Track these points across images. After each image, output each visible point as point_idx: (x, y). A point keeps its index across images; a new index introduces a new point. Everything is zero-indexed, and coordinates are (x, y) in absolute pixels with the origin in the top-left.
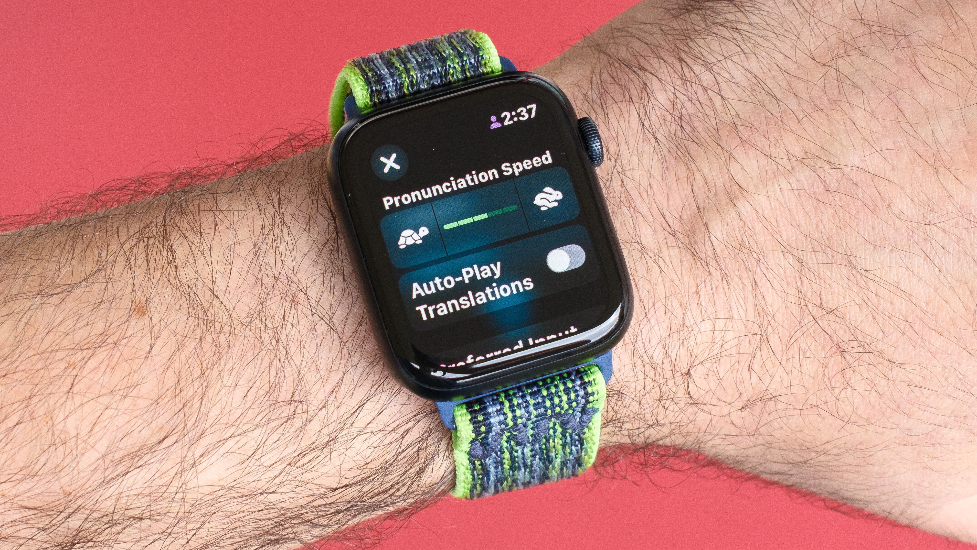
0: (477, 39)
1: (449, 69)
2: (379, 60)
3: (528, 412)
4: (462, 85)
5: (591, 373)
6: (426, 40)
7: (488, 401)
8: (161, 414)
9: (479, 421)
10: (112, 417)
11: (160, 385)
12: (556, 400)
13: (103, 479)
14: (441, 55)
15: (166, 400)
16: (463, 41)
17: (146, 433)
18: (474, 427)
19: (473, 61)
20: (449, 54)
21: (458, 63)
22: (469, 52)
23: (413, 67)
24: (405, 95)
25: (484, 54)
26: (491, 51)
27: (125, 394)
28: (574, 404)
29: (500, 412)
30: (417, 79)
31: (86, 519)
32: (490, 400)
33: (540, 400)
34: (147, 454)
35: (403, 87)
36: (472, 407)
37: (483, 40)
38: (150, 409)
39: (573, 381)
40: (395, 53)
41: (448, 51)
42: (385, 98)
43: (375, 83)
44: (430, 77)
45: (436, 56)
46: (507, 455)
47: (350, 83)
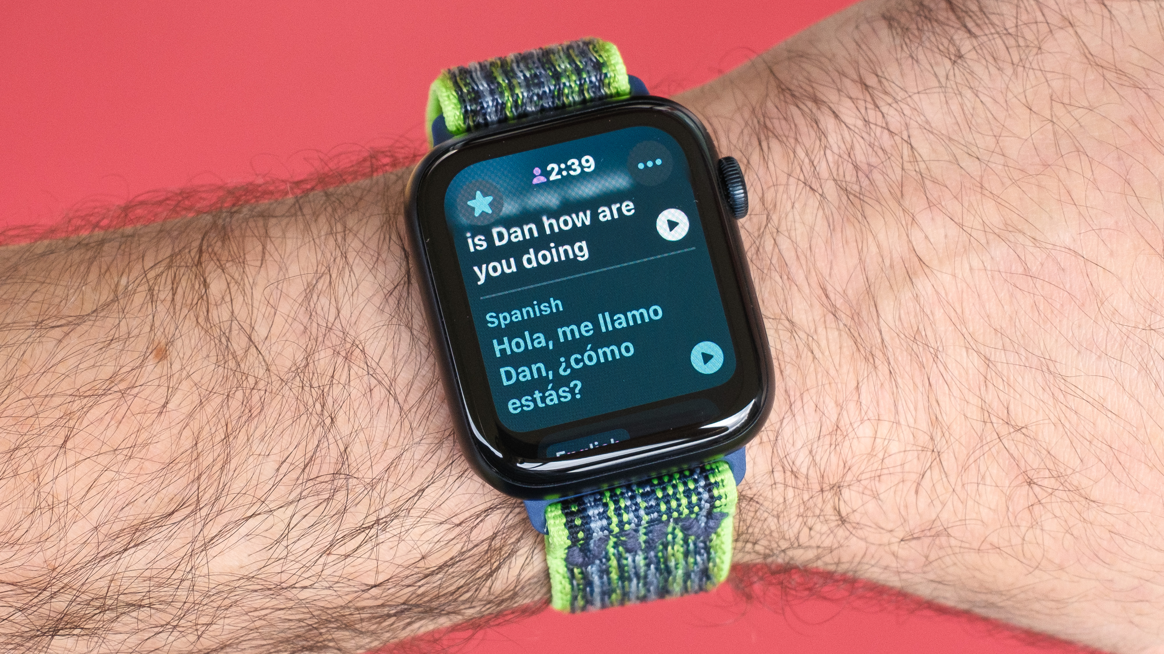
0: (602, 53)
1: (564, 88)
2: (479, 73)
3: (638, 517)
4: (579, 110)
5: (719, 472)
6: (539, 49)
7: (589, 501)
9: (576, 526)
11: (174, 446)
12: (674, 504)
14: (555, 69)
15: (180, 465)
16: (583, 53)
18: (570, 533)
19: (593, 79)
20: (565, 70)
21: (575, 81)
22: (589, 68)
23: (519, 83)
24: (506, 119)
25: (609, 71)
26: (617, 68)
27: (129, 455)
28: (696, 509)
29: (603, 515)
30: (523, 99)
32: (592, 499)
33: (653, 503)
35: (505, 108)
36: (568, 508)
37: (609, 54)
39: (696, 481)
40: (499, 63)
41: (564, 65)
42: (481, 121)
43: (470, 101)
44: (540, 97)
45: (548, 71)
46: (614, 562)
47: (441, 100)
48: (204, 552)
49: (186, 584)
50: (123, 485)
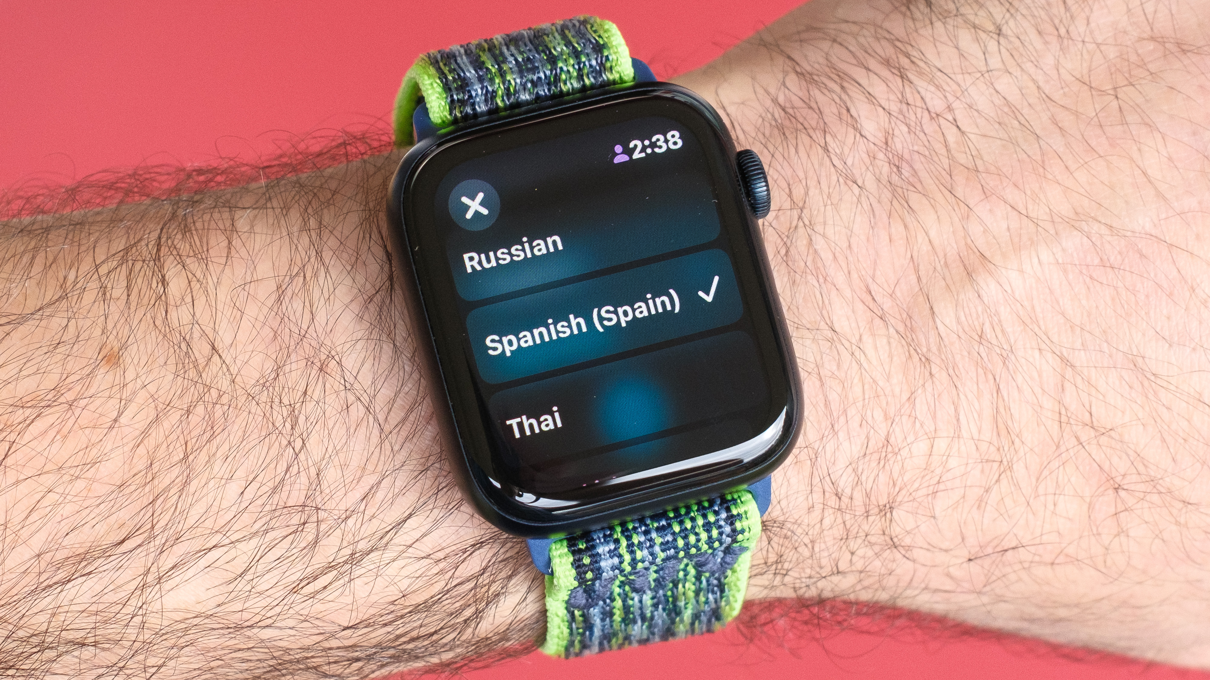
0: (601, 32)
1: (560, 74)
2: (464, 57)
3: (652, 554)
4: (580, 100)
5: (742, 502)
6: (530, 29)
7: (599, 537)
8: (123, 506)
9: (584, 565)
10: (56, 505)
11: (126, 466)
12: (692, 539)
13: (35, 586)
14: (550, 52)
15: (133, 488)
16: (581, 35)
17: (101, 528)
18: (578, 574)
19: (594, 63)
20: (562, 53)
21: (573, 65)
22: (588, 51)
23: (511, 69)
24: (499, 109)
25: (610, 54)
26: (619, 50)
27: (76, 475)
28: (716, 544)
29: (614, 553)
30: (515, 86)
31: (8, 637)
32: (601, 536)
33: (669, 538)
34: (99, 558)
35: (495, 97)
36: (575, 545)
37: (609, 34)
38: (110, 498)
39: (716, 513)
40: (486, 46)
41: (560, 48)
42: (469, 110)
43: (456, 89)
44: (534, 84)
45: (543, 55)
46: (618, 603)
47: (423, 88)
48: (158, 586)
49: (137, 620)
50: (68, 509)
